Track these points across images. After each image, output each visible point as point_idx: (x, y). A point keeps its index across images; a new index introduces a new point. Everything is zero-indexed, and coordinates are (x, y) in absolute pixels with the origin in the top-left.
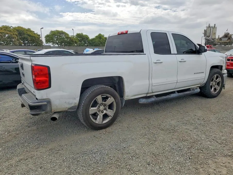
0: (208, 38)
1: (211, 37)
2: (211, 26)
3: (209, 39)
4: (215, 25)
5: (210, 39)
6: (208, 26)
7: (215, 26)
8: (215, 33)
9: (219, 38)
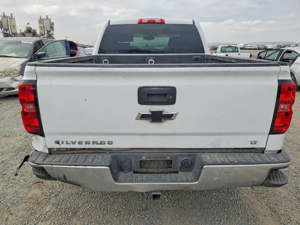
0: (7, 31)
1: (10, 31)
2: (7, 15)
3: (8, 34)
4: (11, 14)
5: (10, 34)
6: (3, 16)
7: (12, 16)
8: (14, 26)
9: (21, 32)
